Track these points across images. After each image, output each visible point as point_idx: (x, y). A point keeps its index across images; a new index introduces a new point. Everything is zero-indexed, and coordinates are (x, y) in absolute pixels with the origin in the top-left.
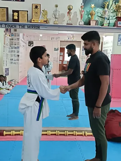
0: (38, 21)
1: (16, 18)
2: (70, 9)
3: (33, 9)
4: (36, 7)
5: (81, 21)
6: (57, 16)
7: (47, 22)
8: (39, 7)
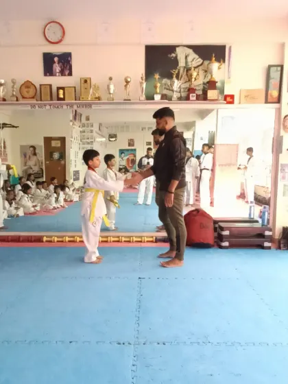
0: (88, 98)
1: (61, 96)
2: (127, 82)
3: (82, 85)
4: (86, 81)
5: (142, 96)
6: (112, 92)
7: (99, 98)
8: (88, 81)
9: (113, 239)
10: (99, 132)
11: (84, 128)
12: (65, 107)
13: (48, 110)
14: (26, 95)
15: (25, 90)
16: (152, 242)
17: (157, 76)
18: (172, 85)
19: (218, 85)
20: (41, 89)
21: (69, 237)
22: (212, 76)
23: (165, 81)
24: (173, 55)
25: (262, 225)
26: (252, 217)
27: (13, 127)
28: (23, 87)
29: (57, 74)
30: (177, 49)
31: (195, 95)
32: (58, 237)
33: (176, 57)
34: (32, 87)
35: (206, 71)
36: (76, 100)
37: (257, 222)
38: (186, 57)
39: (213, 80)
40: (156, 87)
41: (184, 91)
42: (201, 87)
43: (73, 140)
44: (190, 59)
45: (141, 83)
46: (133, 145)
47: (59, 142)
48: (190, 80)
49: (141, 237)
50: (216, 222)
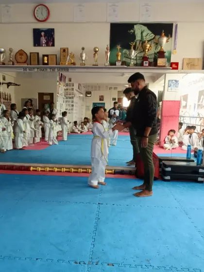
0: (66, 63)
1: (46, 62)
2: (96, 52)
3: (62, 53)
5: (107, 62)
6: (84, 58)
7: (74, 64)
8: (66, 51)
9: (82, 170)
10: (79, 90)
11: (67, 87)
12: (49, 70)
13: (36, 72)
14: (20, 60)
15: (19, 57)
16: (111, 173)
17: (119, 47)
18: (130, 54)
19: (166, 54)
20: (30, 56)
21: (50, 168)
22: (161, 47)
23: (125, 51)
24: (132, 31)
25: (197, 164)
26: (189, 157)
27: (16, 85)
28: (18, 55)
29: (44, 45)
30: (135, 26)
31: (148, 62)
32: (41, 167)
33: (134, 32)
34: (24, 55)
35: (157, 44)
36: (56, 65)
37: (193, 161)
38: (142, 33)
39: (162, 50)
40: (117, 56)
41: (139, 59)
42: (153, 56)
43: (59, 95)
44: (144, 34)
45: (106, 53)
46: (103, 100)
47: (49, 96)
48: (144, 51)
50: (160, 160)
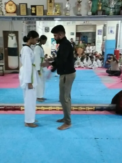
0: (52, 14)
1: (33, 12)
2: (79, 2)
3: (48, 4)
4: (51, 1)
6: (68, 9)
7: (60, 14)
8: (53, 1)
11: (29, 24)
16: (92, 110)
20: (20, 6)
28: (7, 5)
34: (14, 5)
36: (44, 15)
40: (99, 6)
41: (118, 8)
43: (23, 33)
49: (85, 107)
